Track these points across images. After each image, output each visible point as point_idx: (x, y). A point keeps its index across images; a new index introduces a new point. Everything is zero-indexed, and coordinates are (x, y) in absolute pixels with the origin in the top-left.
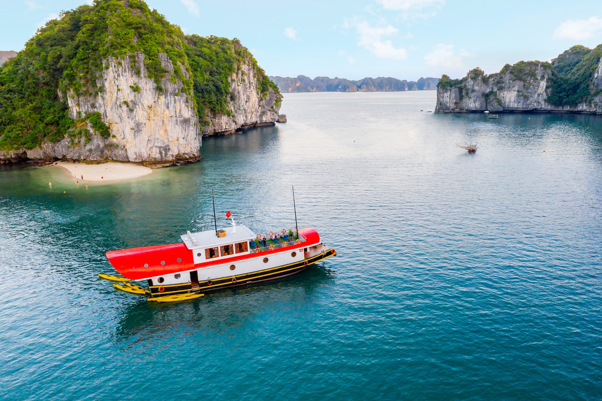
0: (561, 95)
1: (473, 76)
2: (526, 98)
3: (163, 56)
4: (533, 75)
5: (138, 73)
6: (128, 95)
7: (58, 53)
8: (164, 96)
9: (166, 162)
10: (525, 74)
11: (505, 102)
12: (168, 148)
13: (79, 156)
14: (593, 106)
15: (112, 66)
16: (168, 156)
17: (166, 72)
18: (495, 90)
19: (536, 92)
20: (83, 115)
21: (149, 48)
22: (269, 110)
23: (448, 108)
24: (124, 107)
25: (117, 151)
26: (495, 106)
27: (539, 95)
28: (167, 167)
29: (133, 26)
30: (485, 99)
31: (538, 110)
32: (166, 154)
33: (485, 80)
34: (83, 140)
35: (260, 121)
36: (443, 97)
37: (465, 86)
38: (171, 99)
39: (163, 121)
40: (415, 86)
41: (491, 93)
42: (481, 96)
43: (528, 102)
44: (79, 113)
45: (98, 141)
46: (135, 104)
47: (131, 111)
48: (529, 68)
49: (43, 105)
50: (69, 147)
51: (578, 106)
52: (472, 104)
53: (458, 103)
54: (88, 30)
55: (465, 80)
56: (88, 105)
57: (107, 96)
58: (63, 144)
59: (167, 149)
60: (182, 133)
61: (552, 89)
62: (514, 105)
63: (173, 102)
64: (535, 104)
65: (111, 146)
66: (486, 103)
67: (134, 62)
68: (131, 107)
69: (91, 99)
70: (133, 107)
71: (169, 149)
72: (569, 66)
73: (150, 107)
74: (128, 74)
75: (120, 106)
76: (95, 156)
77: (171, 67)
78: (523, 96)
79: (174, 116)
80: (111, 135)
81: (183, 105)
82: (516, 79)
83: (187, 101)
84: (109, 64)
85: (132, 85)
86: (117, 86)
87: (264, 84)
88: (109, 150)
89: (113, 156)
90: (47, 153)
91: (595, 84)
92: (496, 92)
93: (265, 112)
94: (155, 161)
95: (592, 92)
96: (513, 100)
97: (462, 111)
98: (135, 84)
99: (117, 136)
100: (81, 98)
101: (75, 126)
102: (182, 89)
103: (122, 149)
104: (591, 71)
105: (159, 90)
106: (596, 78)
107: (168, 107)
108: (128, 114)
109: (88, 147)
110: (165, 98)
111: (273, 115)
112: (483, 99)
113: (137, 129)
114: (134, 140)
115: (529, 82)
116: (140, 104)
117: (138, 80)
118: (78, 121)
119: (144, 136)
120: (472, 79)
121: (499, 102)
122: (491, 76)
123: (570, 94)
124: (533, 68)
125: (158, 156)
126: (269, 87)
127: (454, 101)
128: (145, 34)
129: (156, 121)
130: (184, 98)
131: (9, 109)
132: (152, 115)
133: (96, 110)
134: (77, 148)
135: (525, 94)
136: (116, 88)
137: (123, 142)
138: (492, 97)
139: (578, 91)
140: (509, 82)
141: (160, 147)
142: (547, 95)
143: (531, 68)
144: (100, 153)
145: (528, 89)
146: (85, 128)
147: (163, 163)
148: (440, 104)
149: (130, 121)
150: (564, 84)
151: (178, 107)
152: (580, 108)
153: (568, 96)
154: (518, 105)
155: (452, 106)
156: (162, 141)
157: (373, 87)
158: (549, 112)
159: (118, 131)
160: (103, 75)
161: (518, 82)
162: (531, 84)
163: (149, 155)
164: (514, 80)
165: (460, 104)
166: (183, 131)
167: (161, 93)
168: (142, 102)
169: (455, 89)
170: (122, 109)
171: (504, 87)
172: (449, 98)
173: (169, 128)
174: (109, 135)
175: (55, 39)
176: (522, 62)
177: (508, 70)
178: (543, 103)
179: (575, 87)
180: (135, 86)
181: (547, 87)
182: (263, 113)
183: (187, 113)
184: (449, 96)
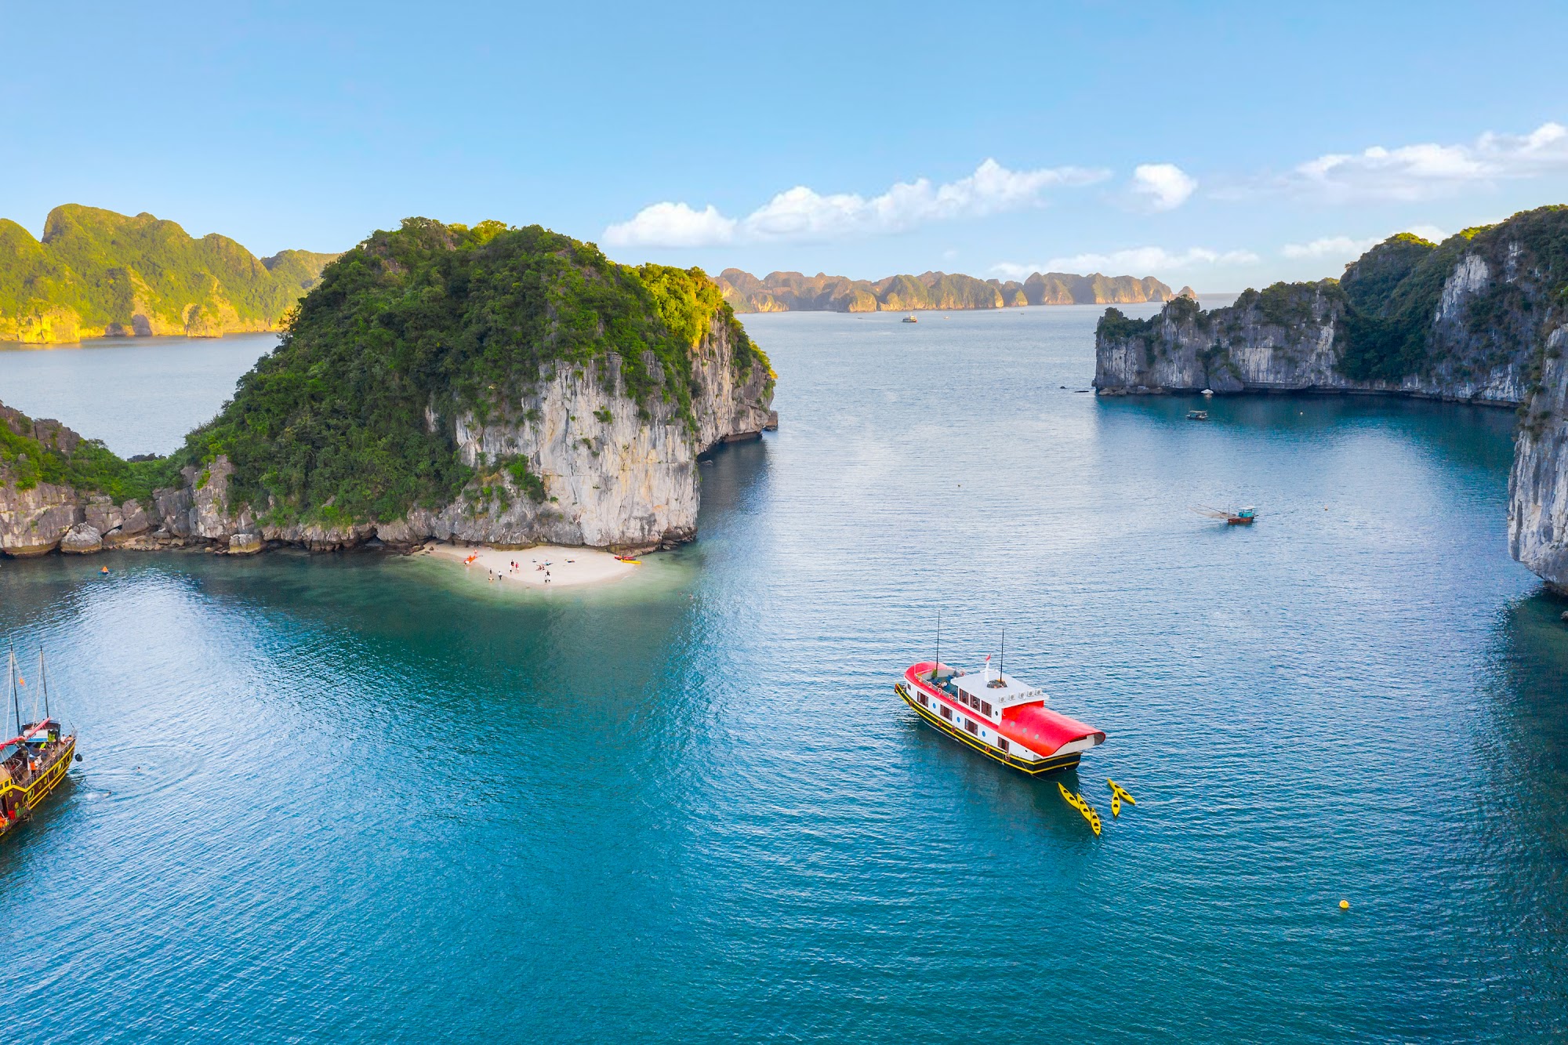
0: (1367, 356)
1: (1176, 313)
2: (1292, 362)
3: (648, 355)
4: (1305, 313)
5: (609, 389)
6: (588, 426)
7: (438, 345)
8: (649, 426)
9: (650, 544)
10: (1287, 312)
11: (1247, 372)
12: (652, 519)
13: (487, 536)
14: (1434, 381)
15: (560, 377)
16: (652, 533)
17: (655, 384)
18: (1225, 343)
19: (1312, 351)
20: (491, 460)
21: (627, 344)
22: (753, 408)
23: (1122, 384)
24: (583, 450)
25: (560, 525)
26: (1229, 383)
27: (1319, 356)
28: (649, 553)
29: (595, 304)
30: (1204, 364)
31: (1319, 390)
32: (650, 531)
33: (1203, 322)
34: (495, 506)
35: (735, 431)
36: (1110, 359)
37: (1159, 334)
38: (660, 430)
39: (647, 471)
40: (1020, 295)
41: (1217, 350)
42: (1194, 358)
43: (1298, 372)
44: (482, 456)
45: (522, 508)
46: (601, 442)
47: (595, 455)
48: (1296, 299)
49: (406, 439)
50: (466, 519)
51: (1404, 383)
52: (1176, 375)
53: (1143, 372)
54: (504, 307)
55: (1156, 321)
56: (500, 441)
57: (545, 428)
58: (451, 512)
59: (651, 521)
60: (675, 490)
61: (1347, 344)
62: (1266, 378)
63: (663, 435)
64: (1313, 376)
65: (547, 517)
66: (1207, 375)
67: (604, 369)
68: (595, 446)
69: (508, 432)
70: (597, 449)
71: (655, 521)
72: (1385, 280)
73: (626, 448)
74: (591, 391)
75: (575, 448)
76: (519, 536)
77: (661, 375)
78: (1284, 358)
79: (665, 461)
80: (549, 497)
81: (679, 440)
82: (1268, 323)
83: (684, 434)
84: (555, 373)
85: (598, 410)
86: (568, 411)
87: (742, 353)
88: (544, 525)
89: (553, 535)
90: (416, 528)
91: (1437, 337)
92: (1227, 350)
93: (744, 411)
94: (632, 543)
95: (1432, 353)
96: (1264, 366)
97: (1154, 391)
98: (602, 408)
99: (561, 499)
100: (488, 430)
101: (479, 481)
102: (677, 413)
103: (571, 523)
104: (1428, 307)
105: (643, 416)
106: (1439, 322)
107: (654, 446)
108: (590, 462)
109: (504, 519)
110: (651, 429)
111: (760, 416)
112: (1200, 364)
113: (605, 486)
114: (598, 507)
115: (1297, 329)
116: (610, 444)
117: (609, 400)
118: (483, 471)
119: (616, 498)
120: (1174, 319)
121: (1235, 371)
122: (1215, 314)
123: (1385, 356)
124: (1306, 297)
125: (637, 534)
126: (752, 359)
127: (1136, 367)
128: (616, 318)
129: (635, 472)
130: (680, 428)
131: (343, 448)
132: (628, 462)
133: (516, 451)
134: (481, 521)
135: (1290, 354)
136: (564, 414)
137: (571, 511)
138: (1218, 361)
139: (1402, 349)
140: (1255, 329)
141: (641, 519)
142: (1337, 356)
143: (1300, 298)
144: (527, 530)
145: (1296, 342)
146: (500, 484)
147: (644, 547)
148: (1105, 374)
149: (592, 472)
150: (1373, 332)
151: (671, 444)
152: (1409, 385)
153: (1381, 359)
154: (1275, 379)
155: (1132, 379)
156: (643, 506)
157: (915, 300)
158: (1343, 394)
159: (563, 489)
160: (538, 390)
161: (1273, 328)
162: (1301, 334)
163: (623, 532)
164: (1265, 324)
165: (1149, 375)
166: (677, 486)
167: (646, 422)
168: (615, 439)
169: (1137, 342)
170: (579, 452)
171: (1245, 340)
172: (1124, 362)
173: (655, 483)
174: (544, 497)
175: (425, 316)
176: (1281, 285)
177: (1251, 302)
178: (1329, 373)
179: (1396, 339)
180: (602, 412)
181: (1336, 340)
182: (740, 414)
183: (683, 454)
184: (1123, 356)
